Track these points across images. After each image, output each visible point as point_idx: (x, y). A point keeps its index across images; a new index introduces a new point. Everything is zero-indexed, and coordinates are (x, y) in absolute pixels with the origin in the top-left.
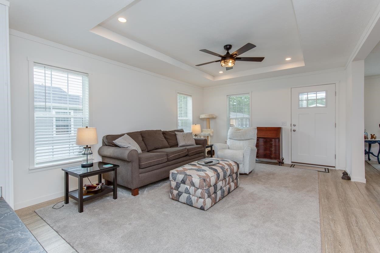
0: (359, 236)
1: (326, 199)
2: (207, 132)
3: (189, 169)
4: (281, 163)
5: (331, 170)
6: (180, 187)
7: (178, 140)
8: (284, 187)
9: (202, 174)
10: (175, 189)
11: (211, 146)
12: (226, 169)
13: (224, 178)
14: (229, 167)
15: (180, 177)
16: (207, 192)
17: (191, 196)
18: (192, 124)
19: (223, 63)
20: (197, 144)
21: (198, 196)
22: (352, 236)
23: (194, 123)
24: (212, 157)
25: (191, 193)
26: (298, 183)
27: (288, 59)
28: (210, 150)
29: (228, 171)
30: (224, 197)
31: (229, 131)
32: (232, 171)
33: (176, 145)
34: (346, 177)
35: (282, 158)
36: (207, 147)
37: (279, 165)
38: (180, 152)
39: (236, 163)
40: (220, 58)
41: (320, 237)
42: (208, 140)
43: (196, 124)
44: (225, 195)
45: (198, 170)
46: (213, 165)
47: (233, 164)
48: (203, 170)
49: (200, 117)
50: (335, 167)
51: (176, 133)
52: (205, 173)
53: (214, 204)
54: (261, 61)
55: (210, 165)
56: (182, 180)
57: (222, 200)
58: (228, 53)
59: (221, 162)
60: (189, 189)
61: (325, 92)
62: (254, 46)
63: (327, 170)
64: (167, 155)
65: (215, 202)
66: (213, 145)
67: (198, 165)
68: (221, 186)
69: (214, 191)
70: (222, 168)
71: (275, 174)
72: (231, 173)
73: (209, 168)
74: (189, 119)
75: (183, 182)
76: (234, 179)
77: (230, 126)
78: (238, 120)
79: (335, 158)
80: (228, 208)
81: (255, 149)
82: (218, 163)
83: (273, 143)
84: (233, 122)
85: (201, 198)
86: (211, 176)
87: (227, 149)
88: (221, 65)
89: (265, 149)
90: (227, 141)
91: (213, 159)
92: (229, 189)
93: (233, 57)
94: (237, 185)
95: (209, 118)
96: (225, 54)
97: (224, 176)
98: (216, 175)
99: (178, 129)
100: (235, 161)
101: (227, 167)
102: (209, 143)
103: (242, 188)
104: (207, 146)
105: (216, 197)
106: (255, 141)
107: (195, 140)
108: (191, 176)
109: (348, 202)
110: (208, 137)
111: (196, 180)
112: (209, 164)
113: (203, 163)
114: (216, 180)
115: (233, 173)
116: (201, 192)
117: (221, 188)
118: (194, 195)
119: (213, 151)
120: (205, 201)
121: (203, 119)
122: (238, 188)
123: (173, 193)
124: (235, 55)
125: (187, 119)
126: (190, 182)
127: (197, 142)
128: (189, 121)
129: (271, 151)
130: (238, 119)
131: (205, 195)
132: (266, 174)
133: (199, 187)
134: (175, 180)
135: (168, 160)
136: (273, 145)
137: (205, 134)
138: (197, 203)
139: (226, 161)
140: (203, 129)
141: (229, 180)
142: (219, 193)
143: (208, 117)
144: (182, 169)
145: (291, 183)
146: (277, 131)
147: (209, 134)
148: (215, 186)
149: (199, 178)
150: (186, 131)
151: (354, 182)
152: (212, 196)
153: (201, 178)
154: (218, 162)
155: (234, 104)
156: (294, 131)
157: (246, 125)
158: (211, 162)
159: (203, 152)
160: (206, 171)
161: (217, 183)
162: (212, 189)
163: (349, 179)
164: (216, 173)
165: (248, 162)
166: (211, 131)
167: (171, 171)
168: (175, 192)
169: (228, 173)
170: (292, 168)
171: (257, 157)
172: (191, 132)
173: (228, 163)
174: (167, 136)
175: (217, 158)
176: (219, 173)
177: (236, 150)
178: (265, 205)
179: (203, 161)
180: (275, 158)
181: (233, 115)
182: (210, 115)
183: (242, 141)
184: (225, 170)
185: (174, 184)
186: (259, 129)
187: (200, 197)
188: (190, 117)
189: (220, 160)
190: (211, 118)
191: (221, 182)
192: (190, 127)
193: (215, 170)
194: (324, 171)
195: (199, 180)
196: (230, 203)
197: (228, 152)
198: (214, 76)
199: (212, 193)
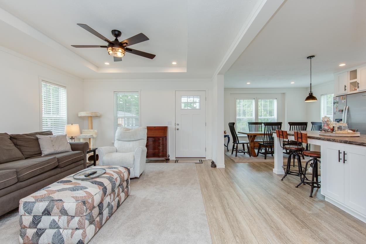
0: (232, 216)
1: (205, 188)
2: (88, 133)
3: (58, 191)
4: (167, 160)
5: (203, 160)
6: (40, 221)
7: (41, 147)
8: (173, 184)
9: (81, 194)
10: (30, 227)
11: (94, 151)
12: (115, 178)
13: (113, 191)
14: (118, 175)
15: (41, 207)
16: (89, 218)
17: (61, 230)
18: (66, 123)
19: (110, 50)
20: (73, 149)
21: (73, 228)
22: (228, 218)
23: (70, 122)
24: (95, 164)
25: (61, 226)
26: (183, 177)
27: (174, 63)
28: (93, 154)
29: (117, 180)
30: (112, 214)
31: (118, 131)
32: (122, 180)
33: (39, 154)
34: (214, 165)
35: (168, 155)
36: (88, 152)
37: (166, 162)
38: (45, 164)
39: (126, 168)
40: (107, 44)
41: (209, 230)
42: (90, 143)
43: (72, 124)
44: (114, 211)
45: (73, 190)
46: (98, 177)
47: (123, 170)
48: (82, 187)
49: (79, 115)
50: (205, 158)
51: (38, 136)
52: (85, 192)
53: (99, 230)
54: (152, 58)
55: (92, 178)
56: (45, 211)
57: (110, 219)
58: (116, 40)
59: (108, 171)
60: (57, 221)
61: (199, 97)
62: (147, 39)
63: (201, 160)
64: (17, 172)
65: (100, 226)
66: (97, 149)
67: (74, 181)
68: (109, 202)
69: (98, 213)
70: (110, 179)
71: (163, 172)
72: (121, 183)
73: (92, 183)
74: (61, 118)
75: (47, 212)
76: (125, 188)
77: (118, 126)
78: (124, 120)
79: (206, 151)
80: (118, 228)
81: (145, 149)
82: (105, 173)
83: (161, 141)
84: (120, 121)
85: (79, 229)
86: (93, 194)
87: (114, 152)
88: (109, 52)
89: (154, 148)
90: (115, 143)
91: (97, 168)
92: (119, 202)
93: (123, 46)
94: (128, 194)
95: (91, 117)
96: (114, 40)
97: (112, 189)
98: (102, 191)
99: (43, 131)
100: (125, 167)
101: (115, 176)
102: (91, 147)
103: (133, 196)
104: (89, 150)
105: (101, 220)
106: (145, 142)
107: (71, 144)
108: (61, 200)
109: (219, 187)
110: (90, 139)
111: (70, 206)
112: (92, 176)
113: (83, 177)
114: (101, 198)
115: (124, 181)
116: (79, 221)
117: (109, 204)
118: (67, 227)
119: (97, 155)
120: (85, 232)
121: (83, 118)
122: (129, 196)
123: (27, 235)
124: (125, 45)
125: (58, 116)
126: (59, 211)
127: (74, 147)
128: (61, 119)
129: (159, 150)
130: (124, 118)
131: (85, 223)
132: (156, 174)
133: (75, 214)
134: (30, 213)
135: (18, 180)
136: (161, 143)
137: (86, 136)
138: (72, 238)
139: (115, 168)
140: (83, 130)
141: (119, 191)
142: (106, 212)
143: (90, 115)
144: (46, 192)
145: (178, 178)
146: (164, 129)
147: (91, 135)
148: (100, 205)
149: (75, 201)
150: (55, 133)
151: (219, 168)
152: (96, 220)
153: (78, 201)
154: (105, 171)
155: (121, 102)
156: (178, 129)
157: (132, 124)
158: (95, 173)
159: (83, 159)
160: (86, 188)
161: (103, 201)
162: (96, 211)
163: (215, 166)
164: (102, 188)
165: (139, 164)
166: (94, 131)
167: (22, 201)
168: (30, 232)
169: (118, 183)
170: (177, 164)
171: (147, 157)
172: (65, 134)
173: (118, 171)
174: (19, 143)
175: (103, 166)
176: (106, 187)
177: (125, 152)
178: (158, 210)
179: (83, 172)
180: (163, 156)
181: (121, 114)
182: (93, 113)
183: (131, 142)
184: (114, 180)
185: (27, 220)
186: (149, 129)
187: (77, 229)
188: (63, 114)
189: (106, 168)
190: (93, 117)
191: (109, 197)
192: (64, 127)
193: (101, 184)
194: (199, 162)
195: (75, 204)
196: (120, 221)
197: (116, 156)
198: (98, 67)
199: (95, 216)
